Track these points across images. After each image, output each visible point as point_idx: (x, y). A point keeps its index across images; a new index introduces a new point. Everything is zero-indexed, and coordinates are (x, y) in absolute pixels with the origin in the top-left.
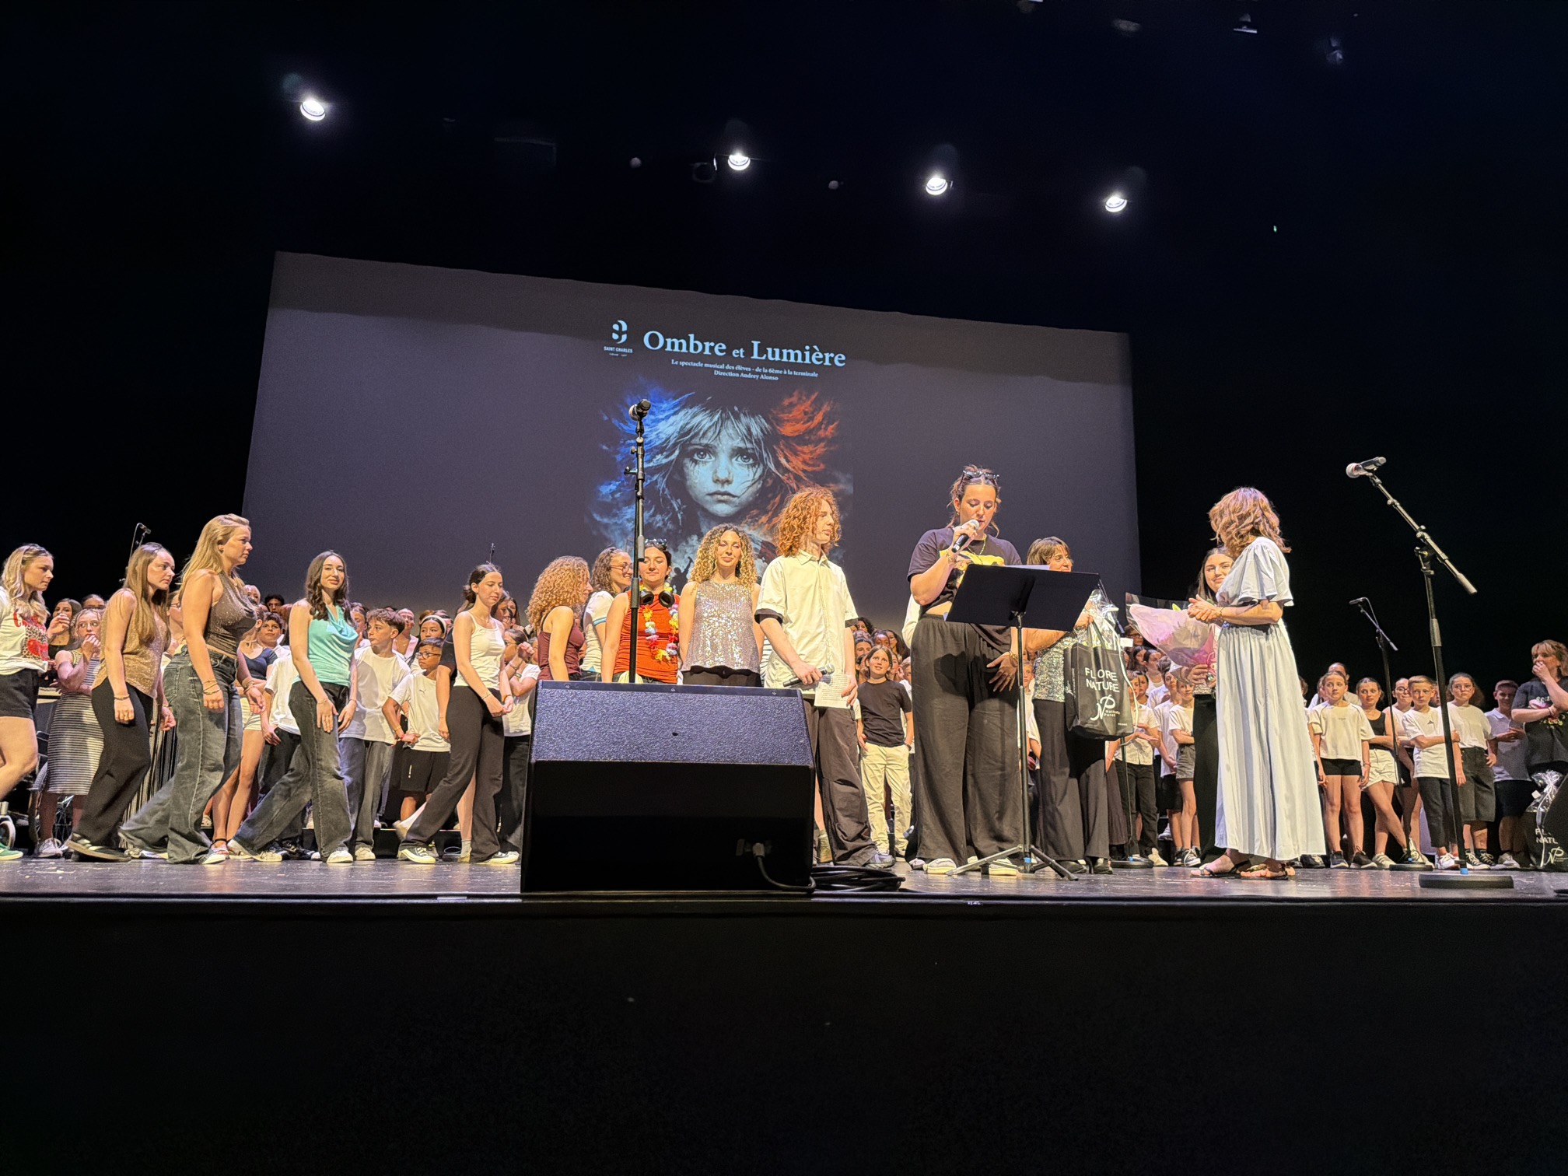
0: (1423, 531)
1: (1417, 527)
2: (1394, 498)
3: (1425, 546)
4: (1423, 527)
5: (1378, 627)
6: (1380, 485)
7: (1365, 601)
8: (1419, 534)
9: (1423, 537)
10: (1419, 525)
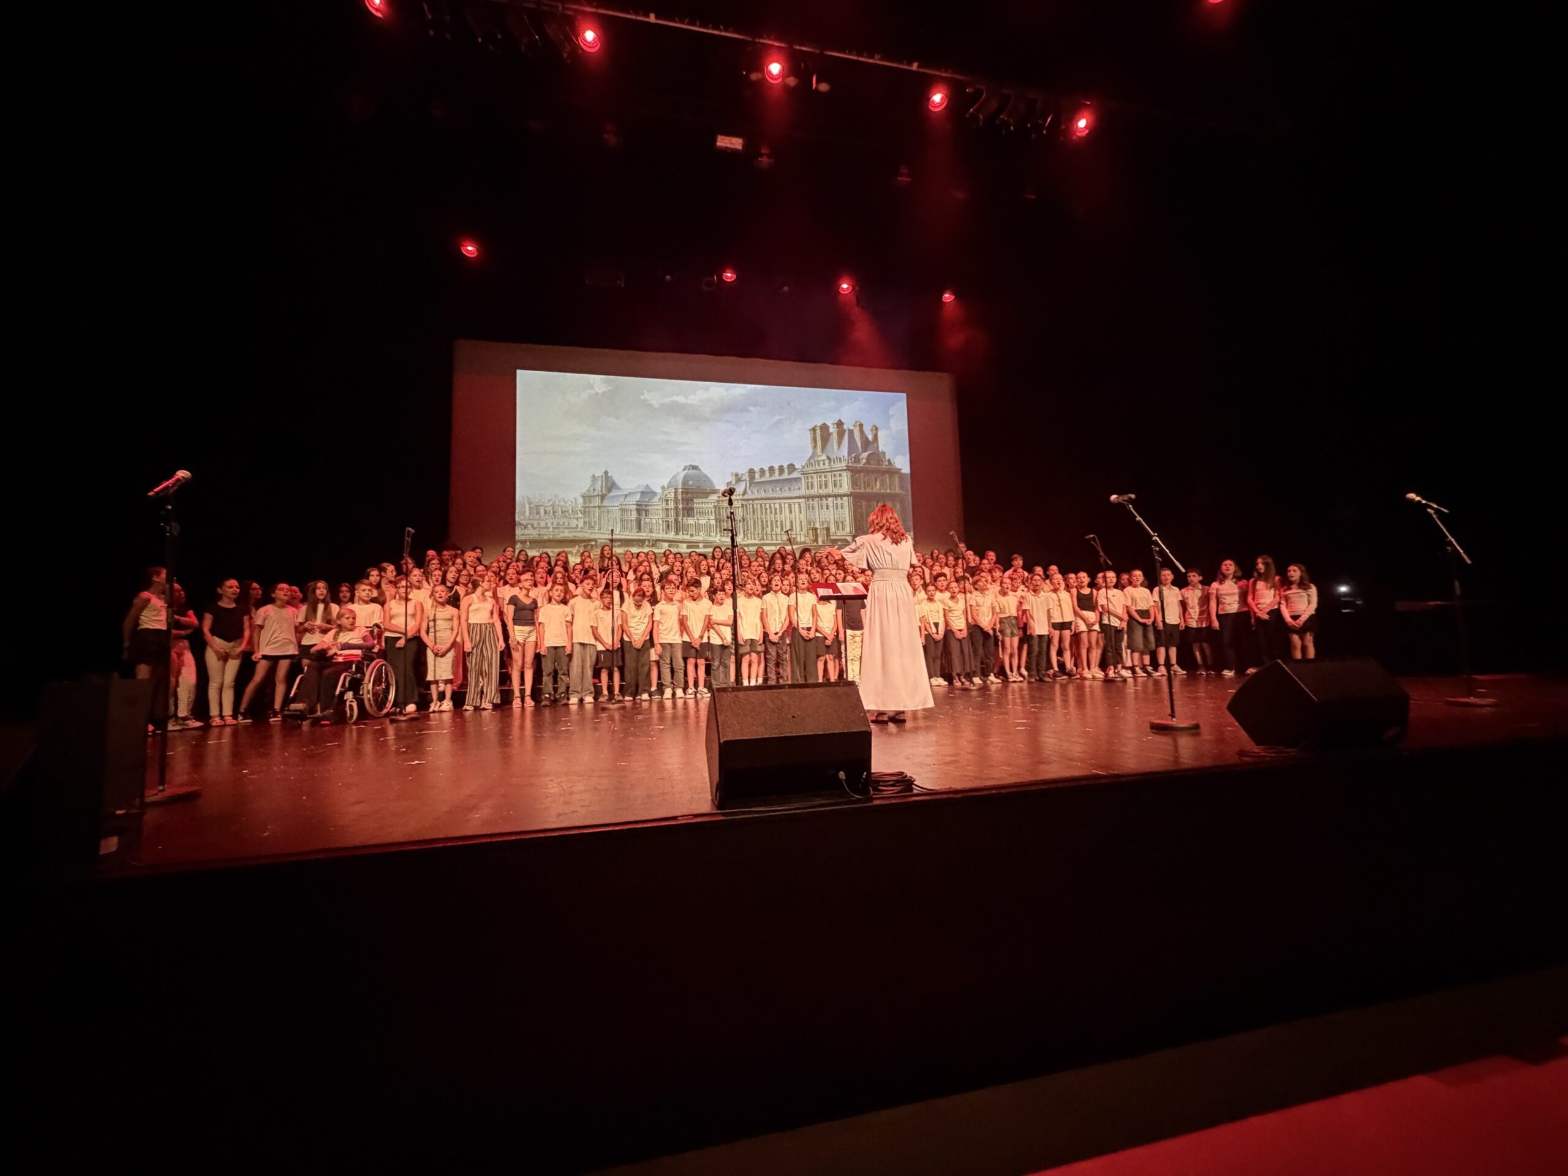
0: (1157, 536)
1: (1153, 534)
2: (1140, 516)
3: (1157, 545)
4: (1156, 534)
5: (1100, 550)
6: (1132, 509)
7: (1094, 537)
8: (1154, 538)
9: (1156, 540)
10: (1154, 532)
